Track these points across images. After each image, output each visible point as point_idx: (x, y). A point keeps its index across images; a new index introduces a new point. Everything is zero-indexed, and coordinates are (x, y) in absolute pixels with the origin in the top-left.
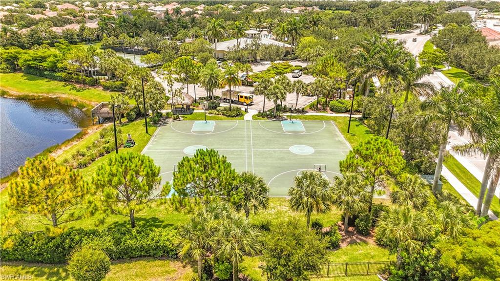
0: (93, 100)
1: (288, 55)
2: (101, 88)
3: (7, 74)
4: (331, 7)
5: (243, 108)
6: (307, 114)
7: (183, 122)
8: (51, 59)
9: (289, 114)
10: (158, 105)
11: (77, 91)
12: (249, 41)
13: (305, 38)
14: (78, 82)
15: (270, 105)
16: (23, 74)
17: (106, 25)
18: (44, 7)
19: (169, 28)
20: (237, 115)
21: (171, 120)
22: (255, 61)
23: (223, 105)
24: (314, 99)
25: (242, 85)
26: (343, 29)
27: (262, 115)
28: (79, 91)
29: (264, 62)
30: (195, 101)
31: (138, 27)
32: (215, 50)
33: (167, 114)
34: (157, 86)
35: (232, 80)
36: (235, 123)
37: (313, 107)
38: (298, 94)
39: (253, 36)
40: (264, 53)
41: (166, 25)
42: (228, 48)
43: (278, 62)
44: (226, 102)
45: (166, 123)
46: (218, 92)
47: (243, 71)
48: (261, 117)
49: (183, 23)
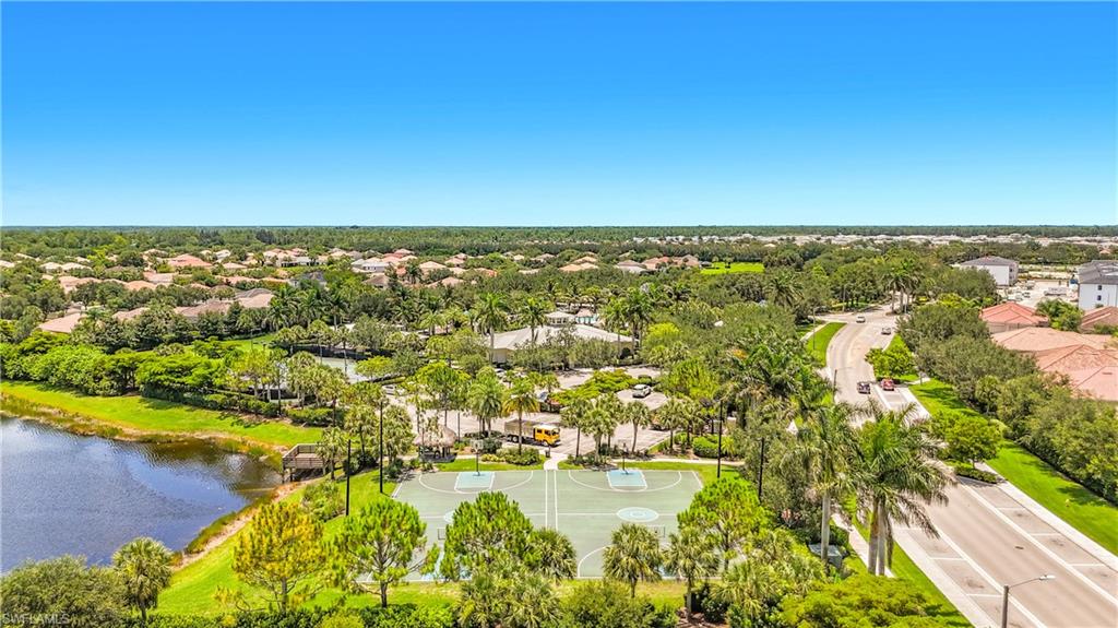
0: (276, 442)
1: (626, 356)
2: (288, 421)
3: (110, 398)
4: (725, 256)
5: (542, 451)
6: (653, 460)
7: (440, 474)
8: (200, 371)
9: (621, 460)
10: (400, 445)
11: (245, 427)
12: (554, 332)
13: (656, 326)
14: (246, 410)
15: (588, 445)
16: (140, 397)
17: (285, 304)
18: (139, 263)
19: (404, 308)
20: (532, 462)
21: (418, 472)
22: (566, 368)
23: (506, 446)
24: (665, 436)
25: (542, 411)
26: (734, 306)
27: (576, 461)
28: (248, 426)
29: (581, 370)
30: (458, 441)
31: (343, 307)
32: (492, 349)
33: (413, 461)
34: (398, 414)
35: (524, 403)
36: (530, 473)
37: (665, 449)
38: (636, 425)
39: (561, 323)
40: (580, 355)
41: (398, 303)
42: (516, 345)
43: (607, 369)
44: (512, 441)
45: (410, 477)
46: (498, 425)
47: (542, 386)
48: (573, 465)
49: (430, 299)
